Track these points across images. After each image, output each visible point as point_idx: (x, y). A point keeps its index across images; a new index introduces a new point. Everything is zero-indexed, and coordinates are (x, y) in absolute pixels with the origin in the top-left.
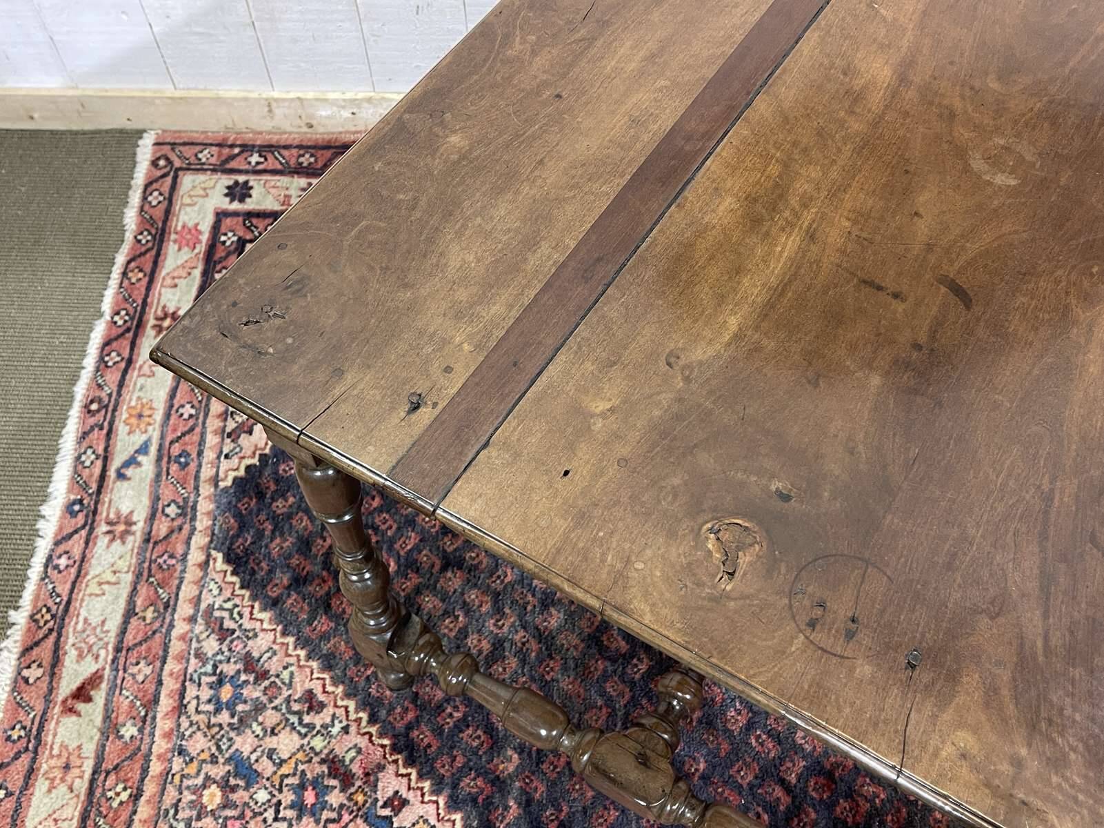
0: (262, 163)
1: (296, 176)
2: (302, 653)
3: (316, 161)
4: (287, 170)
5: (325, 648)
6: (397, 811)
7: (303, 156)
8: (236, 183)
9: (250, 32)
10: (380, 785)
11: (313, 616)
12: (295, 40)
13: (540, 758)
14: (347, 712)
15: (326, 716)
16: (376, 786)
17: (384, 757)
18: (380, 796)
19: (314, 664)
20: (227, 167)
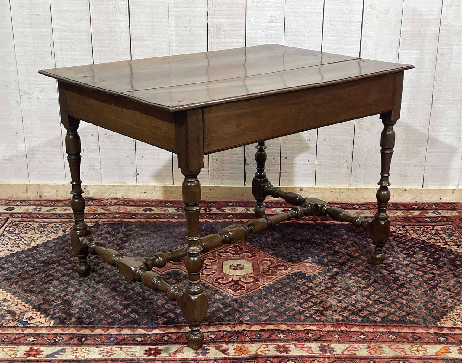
0: (20, 204)
1: (32, 206)
2: (4, 292)
3: (41, 203)
4: (29, 205)
5: (13, 290)
6: (29, 320)
7: (36, 202)
8: (10, 207)
10: (26, 315)
11: (11, 285)
12: (40, 162)
13: (87, 309)
14: (18, 302)
15: (10, 303)
16: (24, 315)
17: (29, 310)
18: (25, 317)
19: (8, 294)
20: (7, 204)
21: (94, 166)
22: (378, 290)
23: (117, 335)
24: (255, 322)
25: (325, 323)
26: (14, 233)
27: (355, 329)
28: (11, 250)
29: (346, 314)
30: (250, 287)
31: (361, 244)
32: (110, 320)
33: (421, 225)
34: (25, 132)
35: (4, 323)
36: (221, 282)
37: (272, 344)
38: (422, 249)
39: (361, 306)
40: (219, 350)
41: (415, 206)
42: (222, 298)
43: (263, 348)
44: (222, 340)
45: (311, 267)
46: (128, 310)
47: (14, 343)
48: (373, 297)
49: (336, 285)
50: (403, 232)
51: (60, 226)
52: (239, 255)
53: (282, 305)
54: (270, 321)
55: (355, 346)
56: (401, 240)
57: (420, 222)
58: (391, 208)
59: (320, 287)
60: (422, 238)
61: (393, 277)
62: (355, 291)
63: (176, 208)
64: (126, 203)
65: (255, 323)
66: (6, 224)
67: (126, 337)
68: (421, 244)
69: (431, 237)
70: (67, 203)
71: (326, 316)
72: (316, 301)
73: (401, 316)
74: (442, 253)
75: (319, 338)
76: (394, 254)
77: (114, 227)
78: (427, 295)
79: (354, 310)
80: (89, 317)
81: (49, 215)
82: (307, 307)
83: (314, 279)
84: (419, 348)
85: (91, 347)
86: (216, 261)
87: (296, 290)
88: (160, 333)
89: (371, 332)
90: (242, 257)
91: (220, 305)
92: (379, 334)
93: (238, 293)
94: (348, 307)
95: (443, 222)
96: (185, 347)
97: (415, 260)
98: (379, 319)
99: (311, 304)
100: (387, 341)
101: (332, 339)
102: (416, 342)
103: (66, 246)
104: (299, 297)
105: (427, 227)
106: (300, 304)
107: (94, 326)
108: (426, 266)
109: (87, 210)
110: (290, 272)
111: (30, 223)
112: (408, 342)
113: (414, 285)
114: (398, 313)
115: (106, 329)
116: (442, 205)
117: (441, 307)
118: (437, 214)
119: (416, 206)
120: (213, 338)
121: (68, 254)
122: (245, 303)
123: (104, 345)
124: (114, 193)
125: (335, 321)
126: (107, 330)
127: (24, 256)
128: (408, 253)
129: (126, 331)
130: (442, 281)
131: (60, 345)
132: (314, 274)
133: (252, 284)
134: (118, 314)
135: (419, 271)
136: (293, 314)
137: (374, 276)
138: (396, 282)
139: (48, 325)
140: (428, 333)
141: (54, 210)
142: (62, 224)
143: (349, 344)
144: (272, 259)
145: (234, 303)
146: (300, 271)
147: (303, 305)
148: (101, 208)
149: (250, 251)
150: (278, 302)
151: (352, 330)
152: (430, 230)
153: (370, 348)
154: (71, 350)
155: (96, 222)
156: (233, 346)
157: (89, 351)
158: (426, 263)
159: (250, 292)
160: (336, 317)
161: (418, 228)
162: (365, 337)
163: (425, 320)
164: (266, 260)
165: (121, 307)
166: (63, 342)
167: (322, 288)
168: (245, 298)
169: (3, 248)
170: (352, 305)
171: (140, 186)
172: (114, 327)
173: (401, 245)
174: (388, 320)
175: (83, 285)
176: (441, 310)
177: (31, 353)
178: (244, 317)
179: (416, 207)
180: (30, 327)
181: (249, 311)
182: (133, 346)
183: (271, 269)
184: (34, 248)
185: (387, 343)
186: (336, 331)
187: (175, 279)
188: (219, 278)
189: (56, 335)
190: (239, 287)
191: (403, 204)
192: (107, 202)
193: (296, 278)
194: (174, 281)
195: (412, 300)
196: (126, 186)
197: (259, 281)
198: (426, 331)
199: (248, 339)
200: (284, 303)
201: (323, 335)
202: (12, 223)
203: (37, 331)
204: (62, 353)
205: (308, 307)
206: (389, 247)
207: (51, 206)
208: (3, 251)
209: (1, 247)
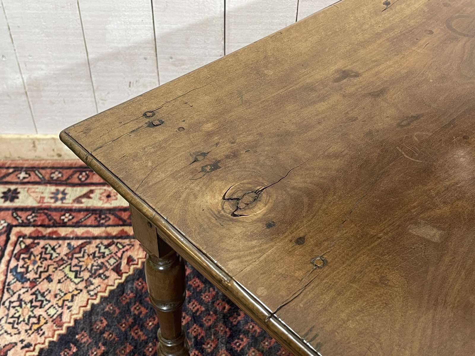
0: (27, 178)
1: (48, 185)
3: (62, 176)
4: (43, 182)
7: (54, 173)
8: (9, 190)
9: (24, 98)
12: (52, 103)
20: (5, 181)
26: (26, 280)
34: (17, 54)
51: (107, 252)
66: (9, 248)
81: (81, 215)
103: (131, 328)
111: (53, 243)
141: (90, 198)
184: (72, 331)
202: (20, 245)
207: (82, 184)
208: (13, 350)
209: (6, 332)
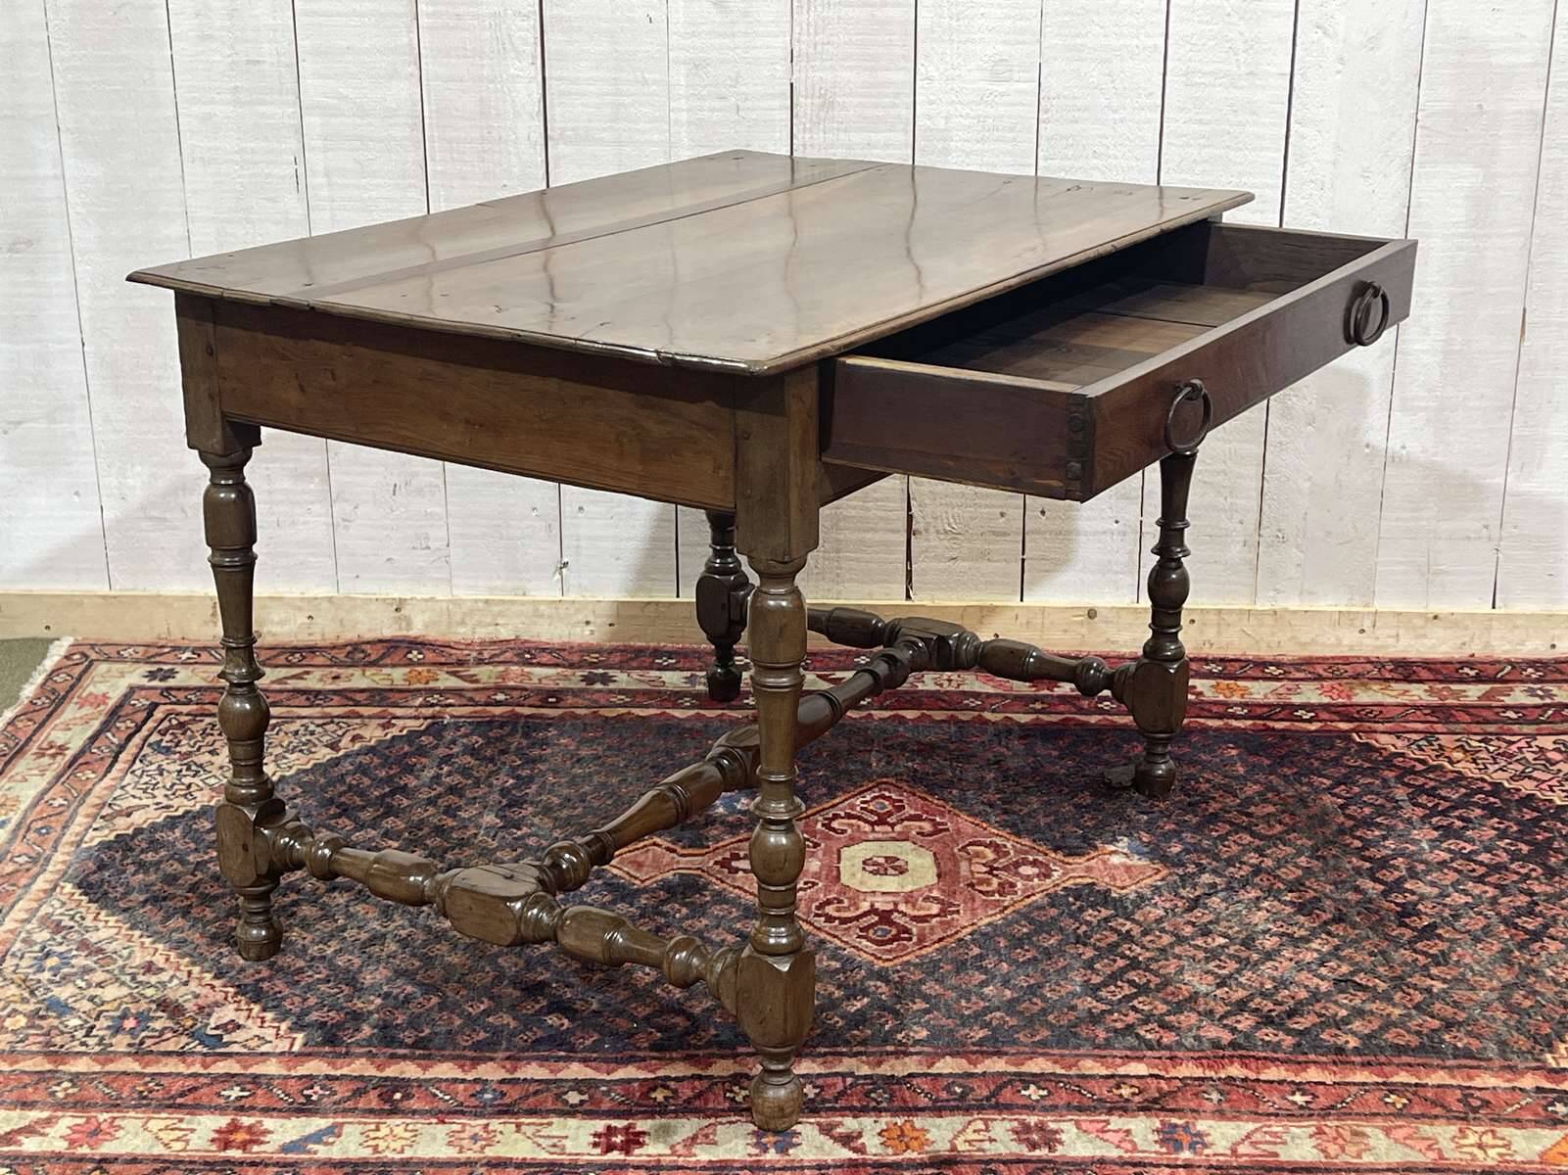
0: (194, 658)
6: (228, 1032)
8: (161, 670)
10: (215, 1015)
11: (168, 918)
13: (407, 1000)
14: (190, 973)
15: (164, 977)
16: (209, 1015)
17: (226, 999)
18: (213, 1022)
19: (160, 946)
20: (153, 660)
21: (427, 538)
22: (1350, 947)
23: (502, 1081)
24: (948, 1045)
25: (1177, 1053)
26: (175, 753)
27: (1273, 1073)
28: (167, 807)
29: (1245, 1022)
30: (927, 931)
31: (1290, 794)
32: (482, 1035)
33: (1491, 734)
35: (149, 1042)
36: (836, 914)
37: (1004, 1119)
38: (1491, 811)
39: (1293, 998)
40: (832, 1137)
41: (1466, 670)
42: (838, 965)
43: (975, 1131)
44: (841, 1103)
45: (1128, 868)
46: (538, 1002)
47: (181, 1106)
48: (1332, 968)
49: (1211, 927)
50: (1429, 755)
51: (320, 730)
52: (892, 825)
53: (1033, 990)
54: (994, 1046)
55: (1275, 1129)
56: (1421, 781)
57: (1487, 722)
58: (1388, 676)
59: (1157, 933)
60: (1493, 775)
61: (1397, 904)
62: (1274, 950)
63: (688, 674)
64: (528, 656)
65: (948, 1050)
66: (150, 724)
67: (531, 1089)
68: (1488, 794)
69: (1523, 772)
70: (341, 656)
71: (1179, 1028)
72: (1145, 980)
73: (1425, 1031)
74: (1559, 825)
75: (1155, 1101)
76: (1401, 826)
77: (491, 734)
78: (1512, 965)
79: (1270, 1011)
80: (413, 1023)
81: (285, 695)
82: (1114, 998)
83: (1139, 907)
84: (1484, 1138)
85: (423, 1121)
86: (816, 845)
87: (1078, 942)
88: (643, 1077)
89: (1329, 1082)
90: (899, 833)
91: (831, 989)
92: (1354, 1089)
93: (890, 951)
94: (1248, 1001)
95: (1562, 722)
96: (720, 1123)
97: (1469, 848)
98: (1353, 1043)
99: (1127, 990)
100: (1379, 1114)
101: (1200, 1105)
102: (1475, 1119)
103: (341, 795)
104: (1089, 965)
105: (1508, 738)
106: (1093, 990)
107: (433, 1051)
108: (1507, 869)
109: (405, 680)
110: (1058, 885)
112: (1448, 1118)
113: (1468, 931)
114: (1415, 1023)
115: (468, 1063)
116: (1558, 666)
117: (1557, 1003)
118: (1541, 697)
119: (1472, 669)
120: (811, 1096)
121: (347, 822)
122: (914, 983)
123: (463, 1113)
124: (489, 625)
125: (1207, 1045)
126: (474, 1067)
127: (208, 826)
128: (1445, 823)
129: (533, 1071)
130: (1561, 918)
131: (324, 1115)
132: (1136, 892)
133: (934, 920)
134: (505, 1016)
135: (1485, 884)
136: (1069, 1020)
137: (1334, 900)
138: (1407, 920)
139: (286, 1049)
140: (1514, 1088)
141: (302, 678)
142: (325, 724)
143: (1254, 1121)
144: (998, 841)
145: (879, 983)
146: (1090, 881)
147: (1103, 993)
148: (447, 672)
149: (927, 813)
150: (1022, 981)
151: (1262, 1077)
152: (1520, 748)
153: (1324, 1137)
154: (360, 1128)
155: (433, 717)
156: (875, 1122)
157: (416, 1133)
158: (1505, 857)
159: (930, 950)
160: (1212, 1032)
161: (1480, 741)
162: (1308, 1098)
163: (1503, 1045)
164: (981, 845)
165: (517, 993)
166: (335, 1103)
167: (1166, 939)
168: (912, 968)
169: (141, 799)
170: (1264, 995)
171: (573, 602)
172: (495, 1055)
173: (1423, 799)
174: (1383, 1044)
175: (394, 921)
176: (1556, 1012)
177: (232, 1137)
178: (911, 1029)
179: (1472, 673)
180: (230, 1055)
181: (927, 1011)
182: (555, 1120)
183: (995, 872)
185: (1379, 1119)
186: (1211, 1079)
187: (685, 905)
188: (829, 902)
189: (310, 1080)
190: (894, 932)
191: (1427, 664)
192: (466, 652)
193: (1078, 903)
194: (684, 911)
195: (1462, 980)
196: (528, 602)
197: (958, 912)
198: (1508, 1081)
199: (923, 1101)
200: (1040, 986)
201: (1170, 1092)
202: (170, 721)
203: (251, 1065)
204: (331, 1140)
205: (1120, 1001)
206: (1383, 806)
207: (291, 665)
208: (142, 811)
209: (134, 796)
